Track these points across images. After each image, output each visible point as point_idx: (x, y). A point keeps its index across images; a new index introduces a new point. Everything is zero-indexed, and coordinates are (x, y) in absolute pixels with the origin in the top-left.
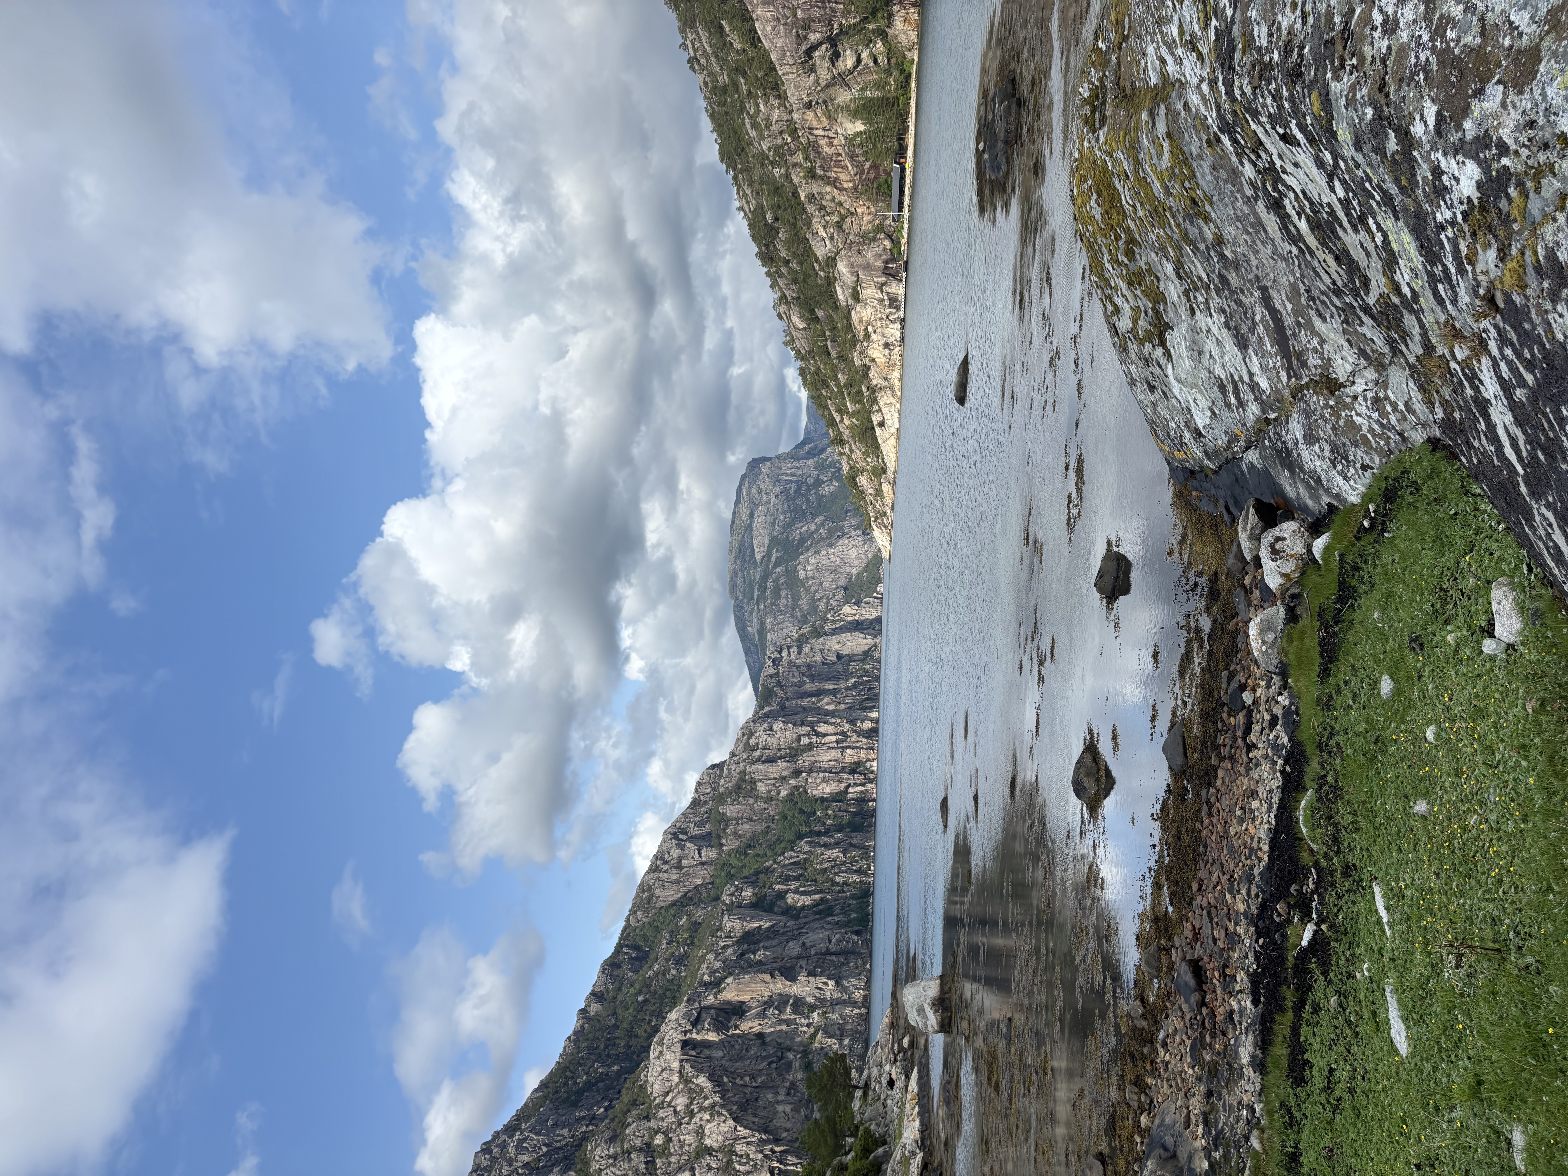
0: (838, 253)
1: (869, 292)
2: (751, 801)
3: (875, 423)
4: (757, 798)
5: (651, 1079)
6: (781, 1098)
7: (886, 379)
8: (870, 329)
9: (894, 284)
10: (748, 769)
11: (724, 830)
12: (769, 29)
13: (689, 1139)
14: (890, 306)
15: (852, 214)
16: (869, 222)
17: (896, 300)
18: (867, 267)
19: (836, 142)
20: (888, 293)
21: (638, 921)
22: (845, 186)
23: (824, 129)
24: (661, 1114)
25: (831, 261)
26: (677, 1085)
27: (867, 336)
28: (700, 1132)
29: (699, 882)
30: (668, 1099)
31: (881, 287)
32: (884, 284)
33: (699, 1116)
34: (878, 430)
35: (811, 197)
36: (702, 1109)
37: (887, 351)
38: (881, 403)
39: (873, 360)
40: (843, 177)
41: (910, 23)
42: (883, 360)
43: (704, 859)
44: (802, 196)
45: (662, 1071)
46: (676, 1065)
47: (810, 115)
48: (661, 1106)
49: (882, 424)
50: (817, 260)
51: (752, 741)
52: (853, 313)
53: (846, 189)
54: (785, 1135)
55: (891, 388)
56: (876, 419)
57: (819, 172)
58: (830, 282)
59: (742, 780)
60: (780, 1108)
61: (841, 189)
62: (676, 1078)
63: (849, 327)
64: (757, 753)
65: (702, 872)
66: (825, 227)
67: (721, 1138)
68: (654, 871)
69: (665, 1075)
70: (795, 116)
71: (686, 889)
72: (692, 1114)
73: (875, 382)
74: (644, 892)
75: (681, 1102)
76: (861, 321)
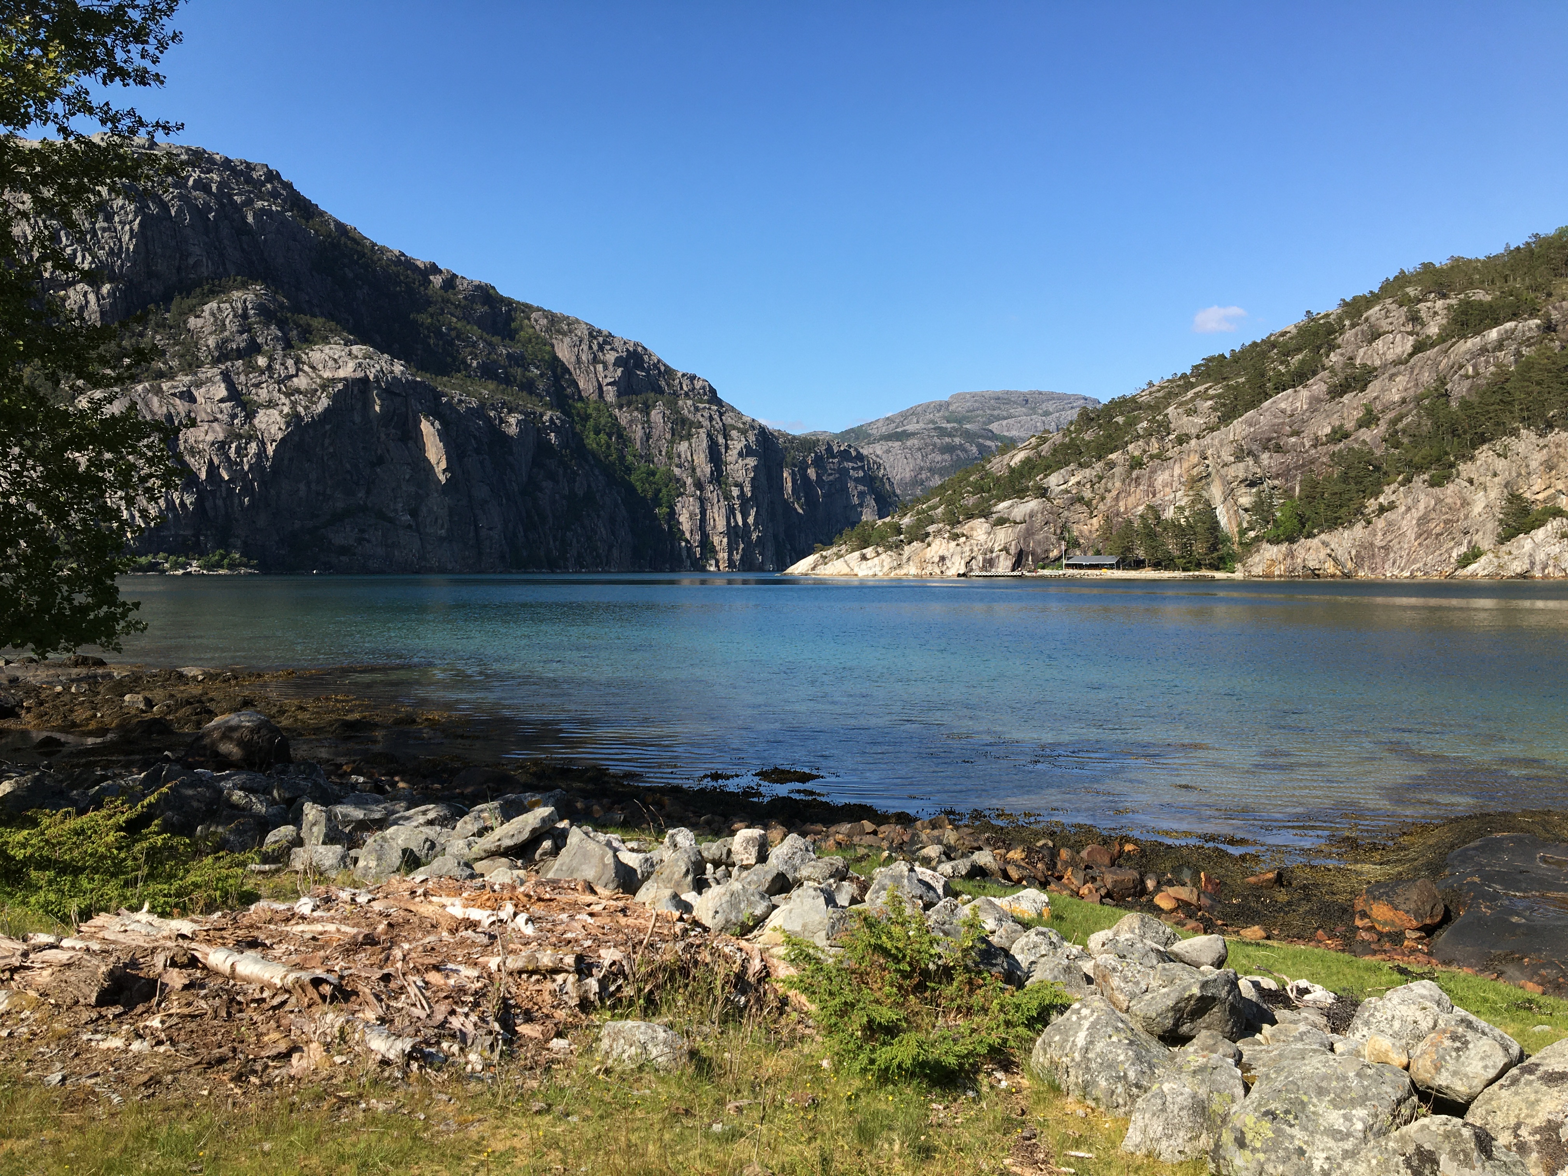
0: (1049, 500)
1: (1004, 536)
2: (668, 436)
3: (864, 551)
4: (671, 442)
5: (326, 349)
6: (313, 486)
7: (909, 559)
8: (963, 539)
9: (1009, 563)
10: (701, 430)
11: (637, 409)
12: (1283, 405)
13: (263, 394)
14: (984, 560)
15: (1092, 512)
16: (1081, 532)
17: (991, 566)
18: (1029, 533)
19: (1168, 490)
20: (998, 557)
21: (536, 321)
22: (1122, 504)
23: (1180, 476)
24: (290, 362)
25: (1043, 492)
26: (321, 377)
27: (955, 537)
28: (271, 404)
29: (581, 385)
30: (306, 368)
31: (1006, 549)
32: (1008, 553)
33: (287, 402)
34: (857, 554)
35: (1111, 465)
36: (294, 404)
37: (936, 559)
38: (883, 556)
39: (929, 545)
40: (1131, 500)
41: (1270, 566)
42: (928, 556)
43: (605, 388)
44: (1112, 456)
45: (335, 360)
46: (341, 374)
47: (1195, 458)
48: (298, 361)
49: (864, 558)
50: (1046, 476)
51: (734, 433)
52: (983, 520)
53: (1117, 504)
54: (272, 492)
55: (900, 566)
56: (869, 551)
57: (1134, 474)
58: (1021, 494)
59: (692, 424)
60: (302, 486)
61: (1117, 499)
62: (327, 374)
63: (970, 517)
64: (721, 440)
65: (591, 387)
66: (1079, 483)
67: (263, 426)
68: (590, 334)
69: (331, 363)
70: (1193, 442)
71: (572, 370)
72: (288, 395)
73: (906, 548)
74: (569, 325)
75: (302, 382)
76: (972, 529)
